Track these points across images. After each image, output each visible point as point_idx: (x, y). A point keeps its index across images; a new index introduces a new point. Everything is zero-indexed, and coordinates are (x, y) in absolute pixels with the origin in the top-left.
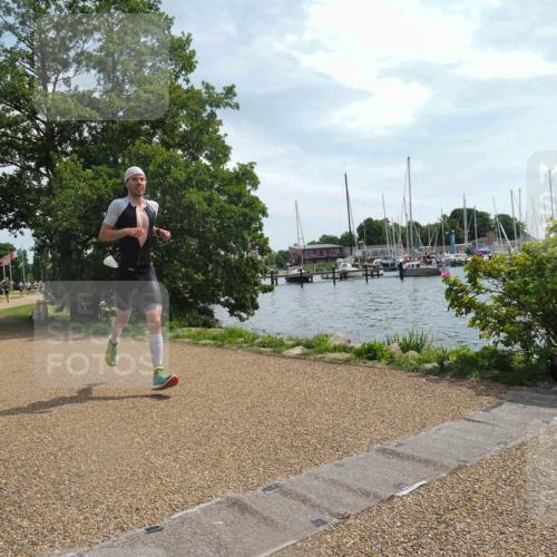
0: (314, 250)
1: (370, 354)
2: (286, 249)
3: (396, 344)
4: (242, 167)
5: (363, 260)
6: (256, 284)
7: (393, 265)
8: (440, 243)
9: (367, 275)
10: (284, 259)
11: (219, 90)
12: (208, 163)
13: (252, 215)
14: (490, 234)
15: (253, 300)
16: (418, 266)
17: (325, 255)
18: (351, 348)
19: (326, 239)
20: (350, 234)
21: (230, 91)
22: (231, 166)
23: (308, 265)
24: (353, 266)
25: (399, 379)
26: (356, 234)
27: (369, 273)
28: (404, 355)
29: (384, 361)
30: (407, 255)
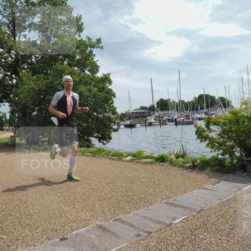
0: (137, 113)
1: (162, 159)
2: (124, 112)
3: (173, 155)
4: (104, 75)
5: (159, 117)
6: (111, 128)
7: (172, 119)
8: (193, 110)
9: (160, 124)
10: (123, 117)
11: (94, 40)
12: (89, 74)
13: (109, 97)
14: (216, 106)
15: (109, 135)
16: (183, 120)
17: (142, 115)
18: (153, 157)
20: (153, 106)
21: (99, 41)
22: (99, 75)
23: (134, 120)
24: (155, 120)
25: (175, 170)
26: (156, 106)
27: (161, 123)
28: (177, 160)
29: (168, 162)
30: (178, 115)
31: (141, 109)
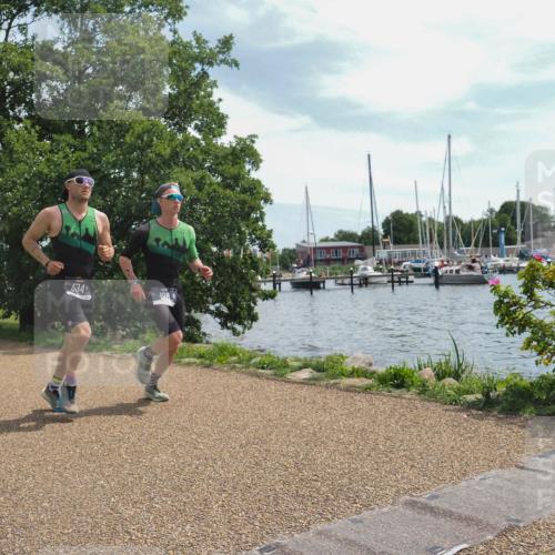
0: (328, 249)
1: (397, 380)
2: (292, 246)
3: (429, 369)
4: (240, 140)
5: (389, 262)
6: (253, 290)
7: (426, 270)
8: (486, 244)
9: (393, 282)
10: (289, 259)
11: (213, 44)
12: (198, 136)
13: (253, 203)
15: (250, 309)
16: (457, 271)
17: (341, 255)
18: (374, 372)
19: (343, 236)
20: (373, 230)
21: (226, 43)
22: (226, 140)
23: (320, 268)
24: (376, 270)
25: (434, 414)
26: (381, 231)
27: (396, 279)
28: (440, 384)
29: (413, 390)
30: (444, 258)
31: (341, 240)
